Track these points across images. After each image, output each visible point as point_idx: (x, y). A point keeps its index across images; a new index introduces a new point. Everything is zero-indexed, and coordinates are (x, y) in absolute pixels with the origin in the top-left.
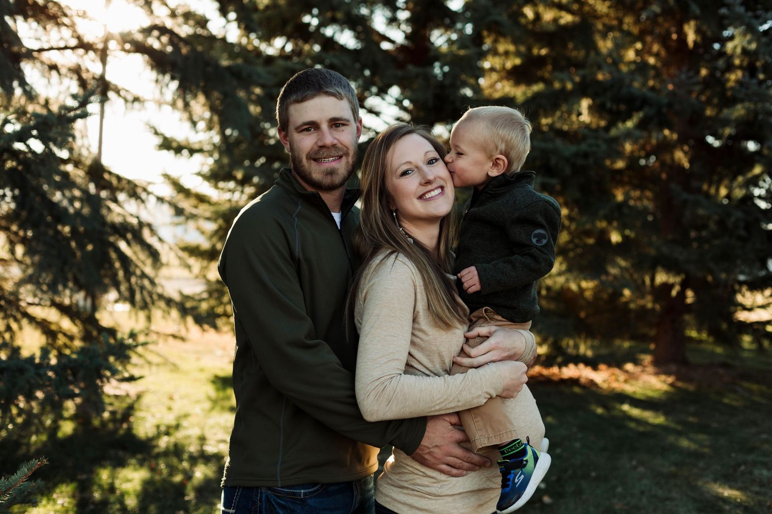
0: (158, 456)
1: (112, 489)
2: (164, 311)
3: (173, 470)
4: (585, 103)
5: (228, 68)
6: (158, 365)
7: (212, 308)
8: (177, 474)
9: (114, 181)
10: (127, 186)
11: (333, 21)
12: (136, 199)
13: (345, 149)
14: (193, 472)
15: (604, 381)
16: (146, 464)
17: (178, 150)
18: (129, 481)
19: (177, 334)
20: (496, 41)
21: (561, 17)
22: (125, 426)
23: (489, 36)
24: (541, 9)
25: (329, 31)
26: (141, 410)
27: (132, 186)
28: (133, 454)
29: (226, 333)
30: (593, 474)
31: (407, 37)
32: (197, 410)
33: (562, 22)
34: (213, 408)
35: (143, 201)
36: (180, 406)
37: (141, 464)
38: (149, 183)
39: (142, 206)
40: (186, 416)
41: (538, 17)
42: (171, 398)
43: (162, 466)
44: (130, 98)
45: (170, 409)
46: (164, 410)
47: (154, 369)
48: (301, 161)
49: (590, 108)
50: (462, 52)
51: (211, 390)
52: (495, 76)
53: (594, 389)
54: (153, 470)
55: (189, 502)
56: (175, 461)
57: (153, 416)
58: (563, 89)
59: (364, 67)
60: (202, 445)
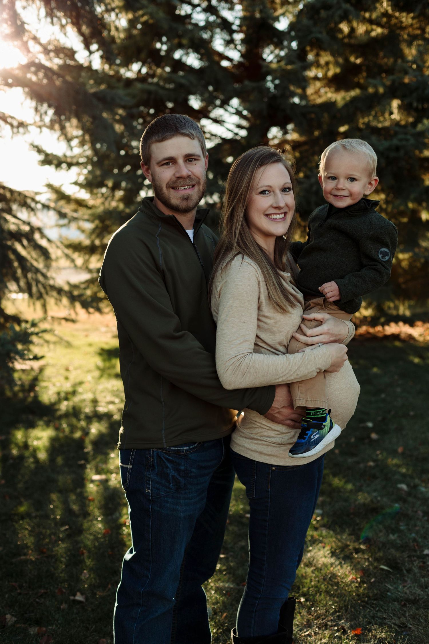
0: (60, 417)
1: (26, 446)
2: (56, 299)
3: (73, 428)
4: (395, 103)
5: (95, 95)
6: (55, 343)
7: (95, 293)
8: (76, 432)
9: (8, 195)
10: (18, 198)
11: (180, 46)
12: (27, 208)
13: (197, 179)
14: (89, 429)
15: (420, 335)
16: (52, 424)
17: (58, 165)
18: (38, 439)
19: (68, 317)
20: (318, 55)
21: (372, 30)
22: (32, 394)
23: (311, 50)
24: (355, 24)
25: (177, 55)
26: (44, 381)
27: (22, 197)
28: (41, 418)
29: (108, 313)
30: (412, 413)
31: (242, 56)
32: (89, 378)
33: (373, 34)
34: (101, 376)
35: (33, 210)
36: (74, 376)
37: (48, 424)
38: (37, 193)
39: (32, 214)
40: (81, 383)
41: (353, 30)
42: (67, 370)
43: (65, 426)
44: (15, 123)
45: (67, 378)
46: (62, 379)
47: (52, 346)
48: (161, 190)
49: (400, 107)
50: (289, 67)
51: (98, 361)
52: (318, 84)
53: (412, 342)
54: (57, 429)
55: (88, 453)
56: (74, 421)
57: (54, 385)
58: (376, 93)
59: (209, 84)
60: (95, 407)
